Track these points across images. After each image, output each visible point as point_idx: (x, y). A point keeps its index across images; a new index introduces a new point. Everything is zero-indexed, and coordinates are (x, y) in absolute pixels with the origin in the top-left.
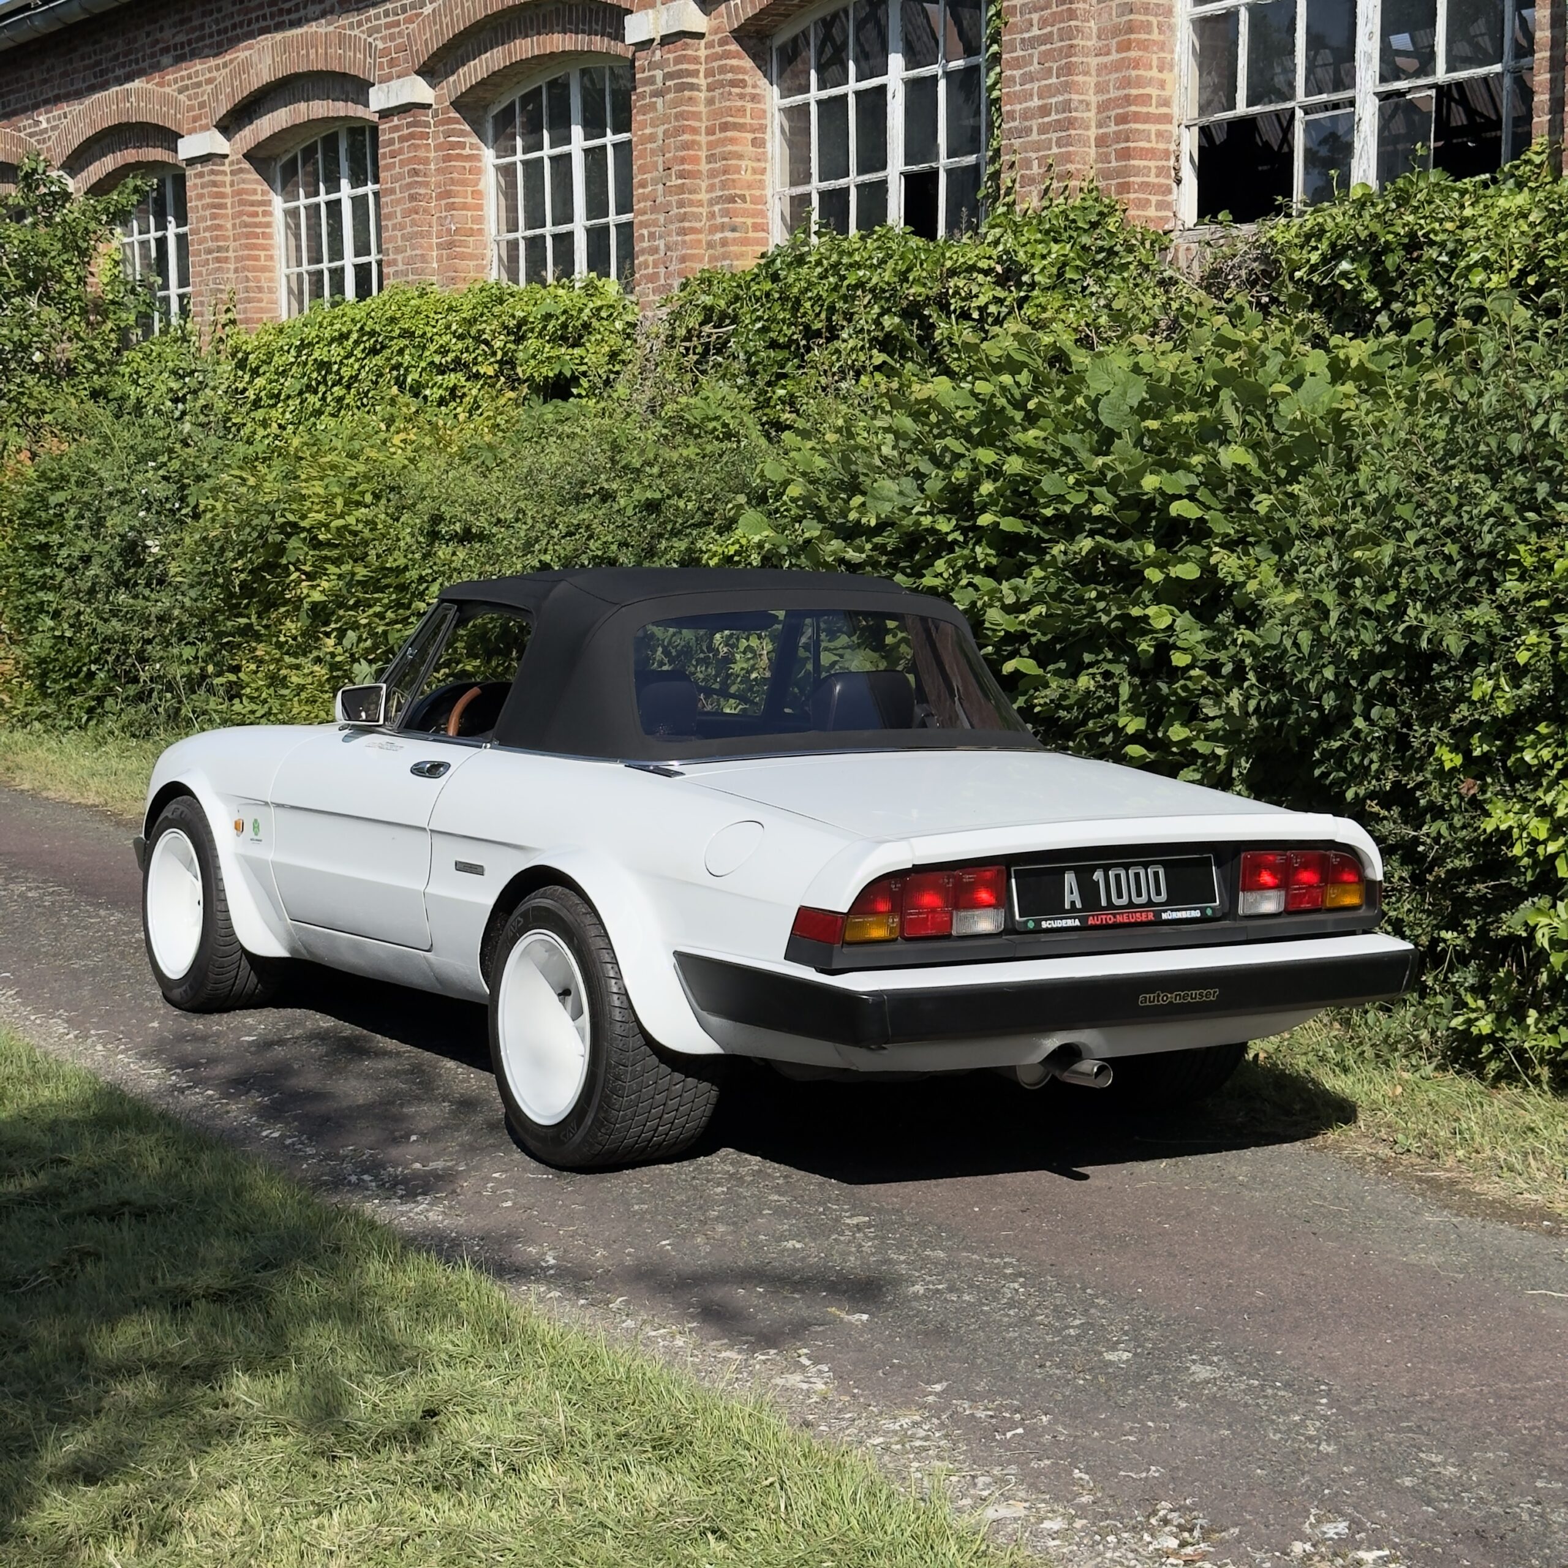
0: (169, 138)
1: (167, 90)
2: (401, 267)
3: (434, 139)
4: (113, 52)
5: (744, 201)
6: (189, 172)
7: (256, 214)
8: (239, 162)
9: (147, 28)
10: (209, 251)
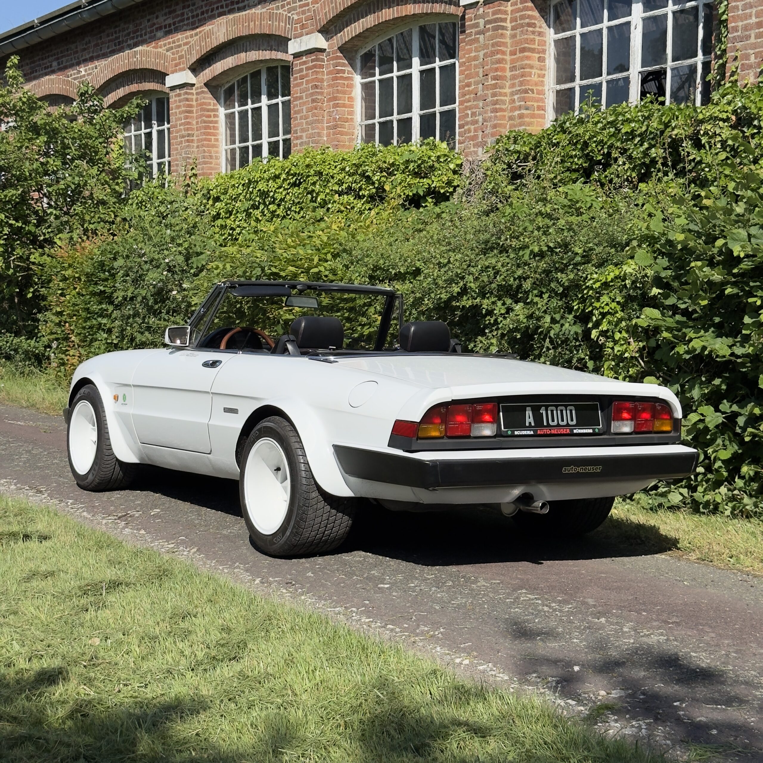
0: (161, 76)
1: (160, 50)
2: (305, 139)
3: (327, 68)
4: (127, 32)
5: (533, 93)
6: (172, 94)
7: (210, 116)
8: (201, 87)
9: (148, 17)
10: (183, 137)
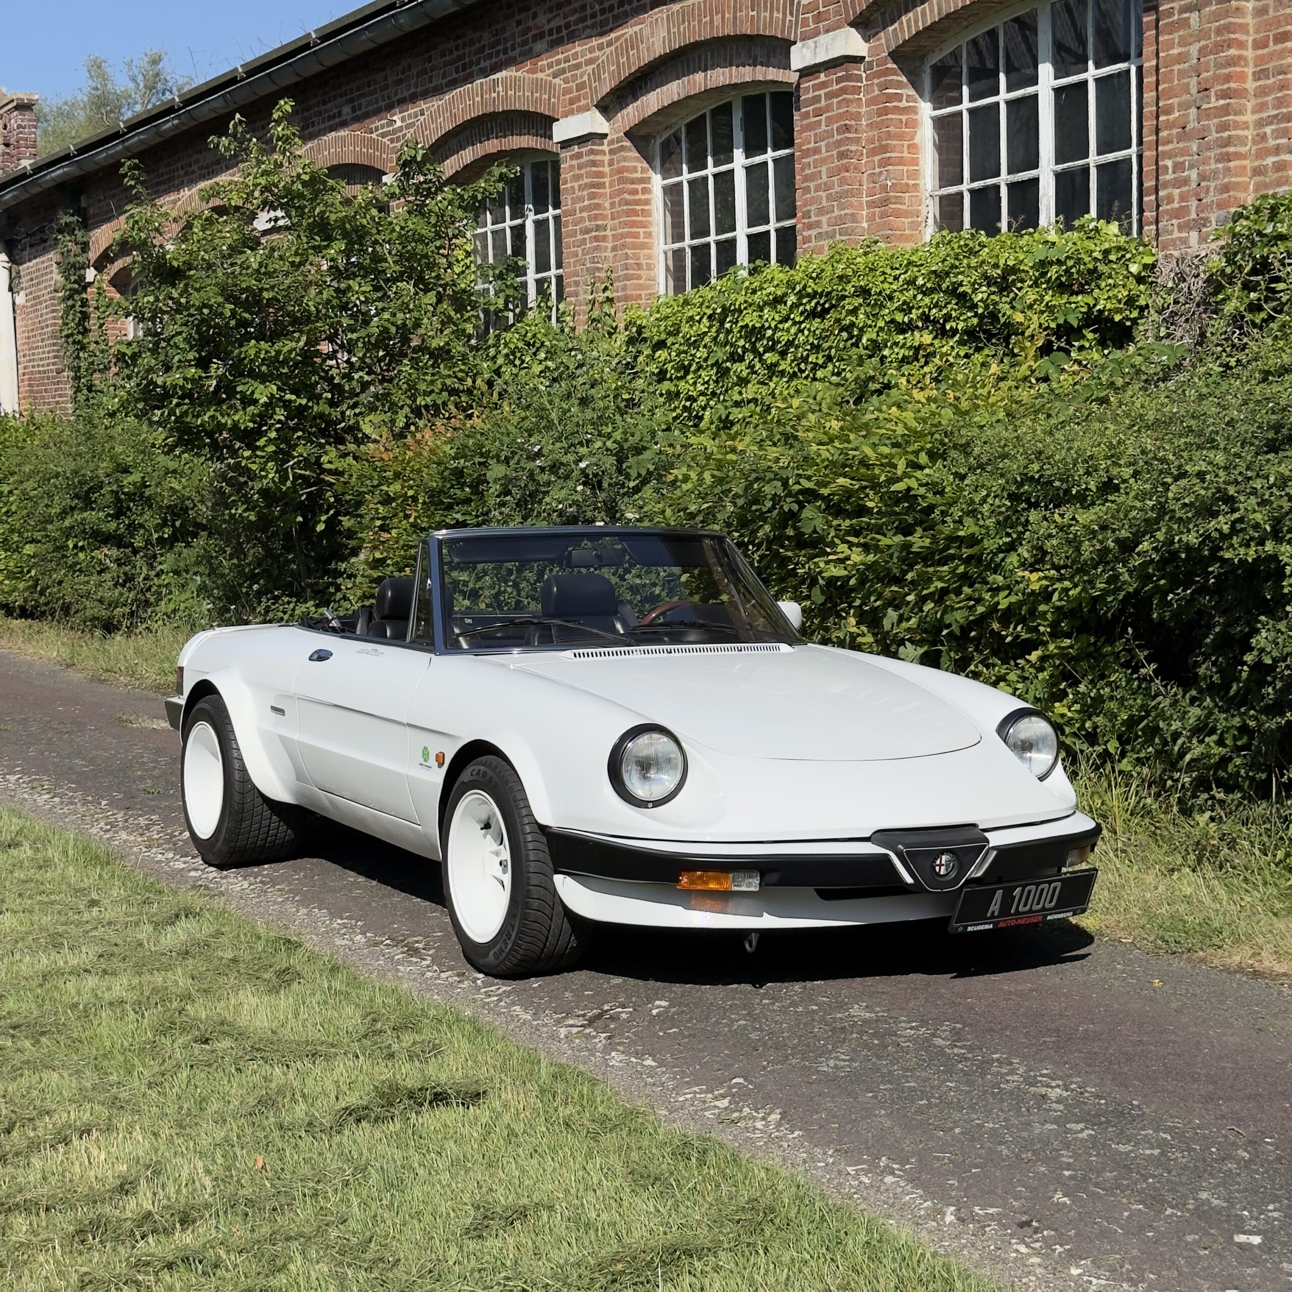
0: (543, 124)
1: (540, 75)
2: (825, 228)
3: (867, 93)
4: (478, 45)
6: (565, 154)
7: (636, 192)
8: (619, 140)
9: (517, 18)
10: (587, 231)
